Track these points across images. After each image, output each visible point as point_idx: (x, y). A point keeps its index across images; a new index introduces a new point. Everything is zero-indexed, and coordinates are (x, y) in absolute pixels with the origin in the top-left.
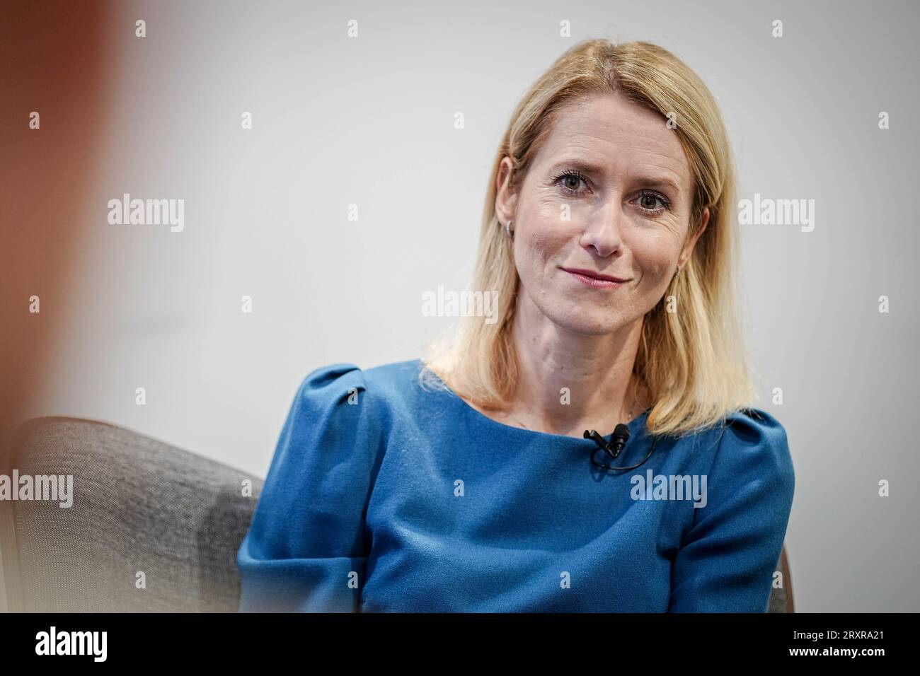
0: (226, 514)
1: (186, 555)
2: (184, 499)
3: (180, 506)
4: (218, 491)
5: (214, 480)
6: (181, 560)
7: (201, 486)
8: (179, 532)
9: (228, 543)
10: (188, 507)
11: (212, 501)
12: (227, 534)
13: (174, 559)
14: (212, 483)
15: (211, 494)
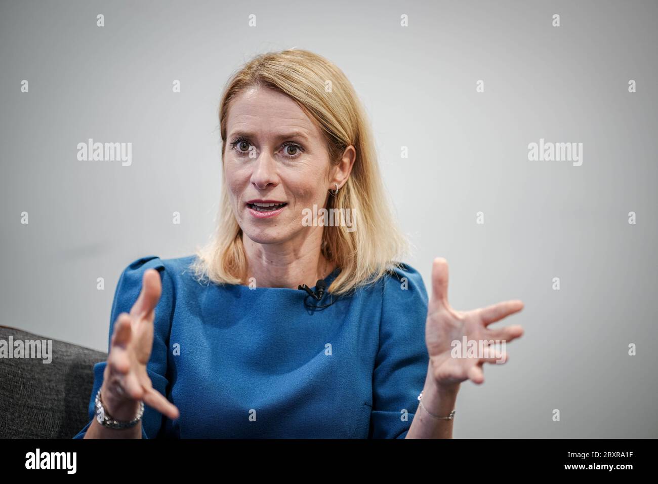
0: (76, 377)
1: (50, 406)
2: (47, 370)
3: (44, 375)
4: (71, 362)
5: (67, 355)
6: (46, 409)
7: (58, 360)
8: (44, 391)
9: (78, 395)
10: (50, 375)
11: (67, 370)
12: (77, 389)
13: (42, 409)
14: (66, 358)
15: (65, 365)
